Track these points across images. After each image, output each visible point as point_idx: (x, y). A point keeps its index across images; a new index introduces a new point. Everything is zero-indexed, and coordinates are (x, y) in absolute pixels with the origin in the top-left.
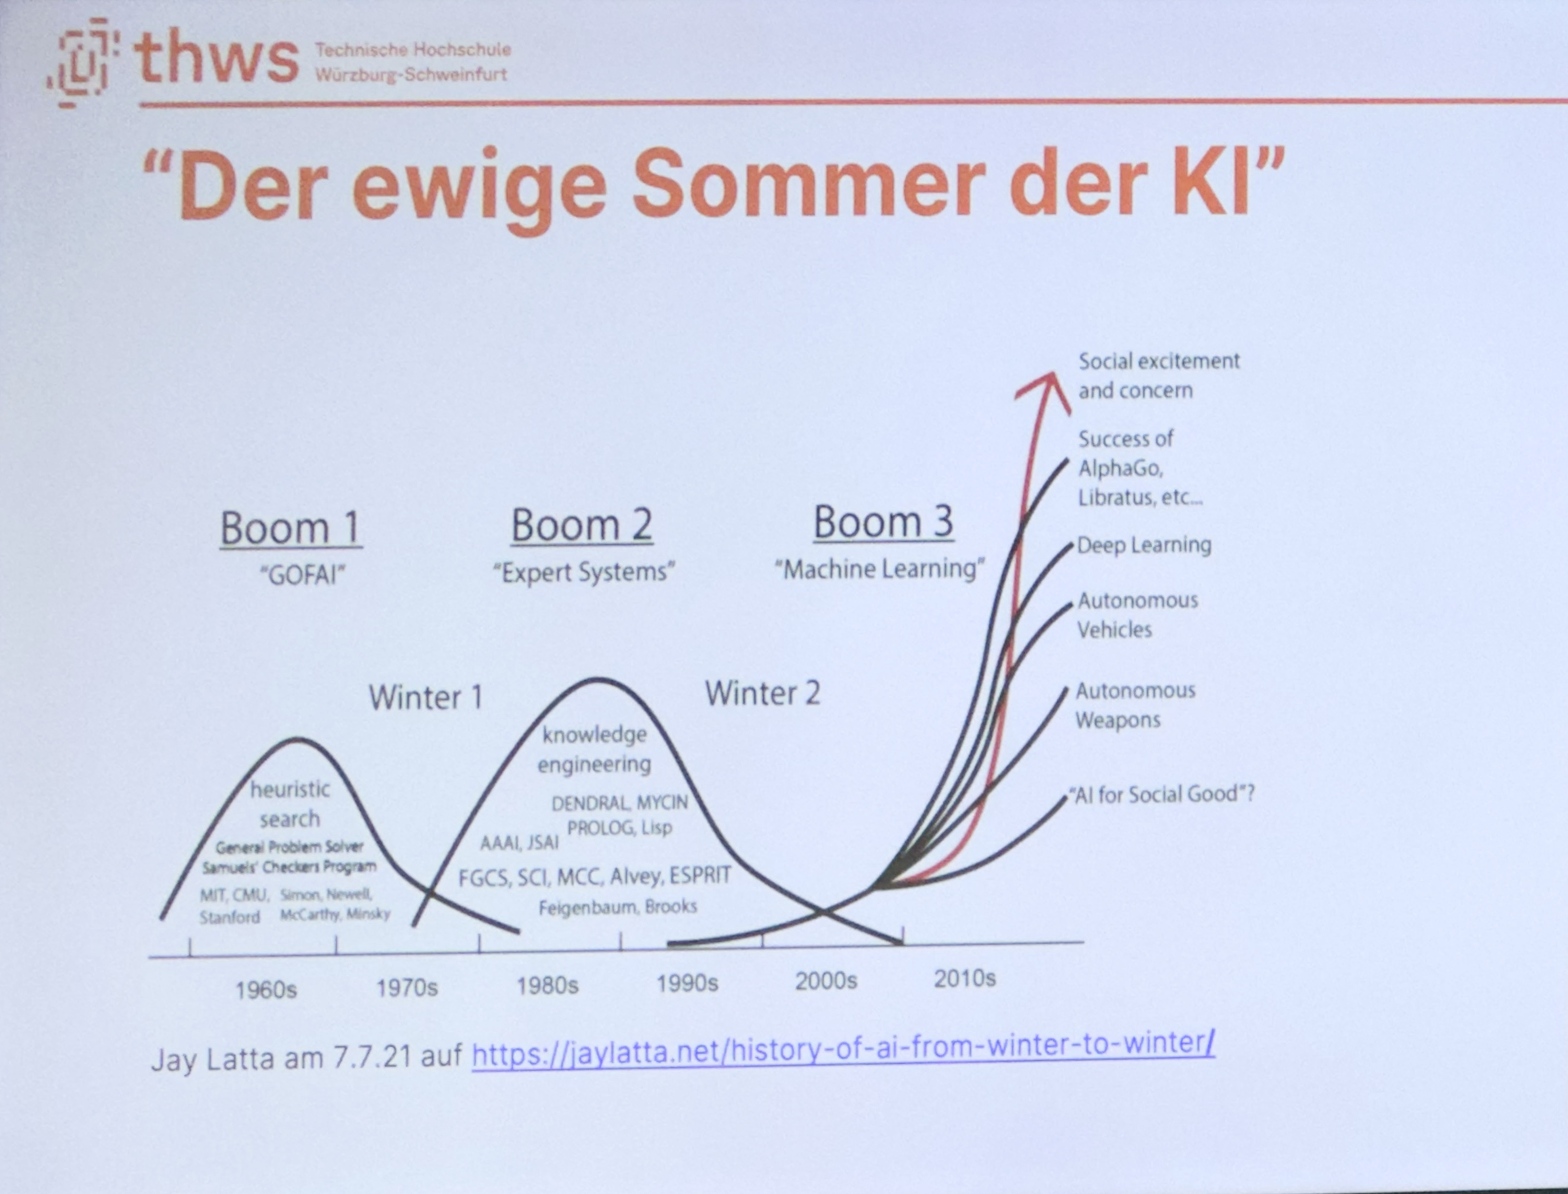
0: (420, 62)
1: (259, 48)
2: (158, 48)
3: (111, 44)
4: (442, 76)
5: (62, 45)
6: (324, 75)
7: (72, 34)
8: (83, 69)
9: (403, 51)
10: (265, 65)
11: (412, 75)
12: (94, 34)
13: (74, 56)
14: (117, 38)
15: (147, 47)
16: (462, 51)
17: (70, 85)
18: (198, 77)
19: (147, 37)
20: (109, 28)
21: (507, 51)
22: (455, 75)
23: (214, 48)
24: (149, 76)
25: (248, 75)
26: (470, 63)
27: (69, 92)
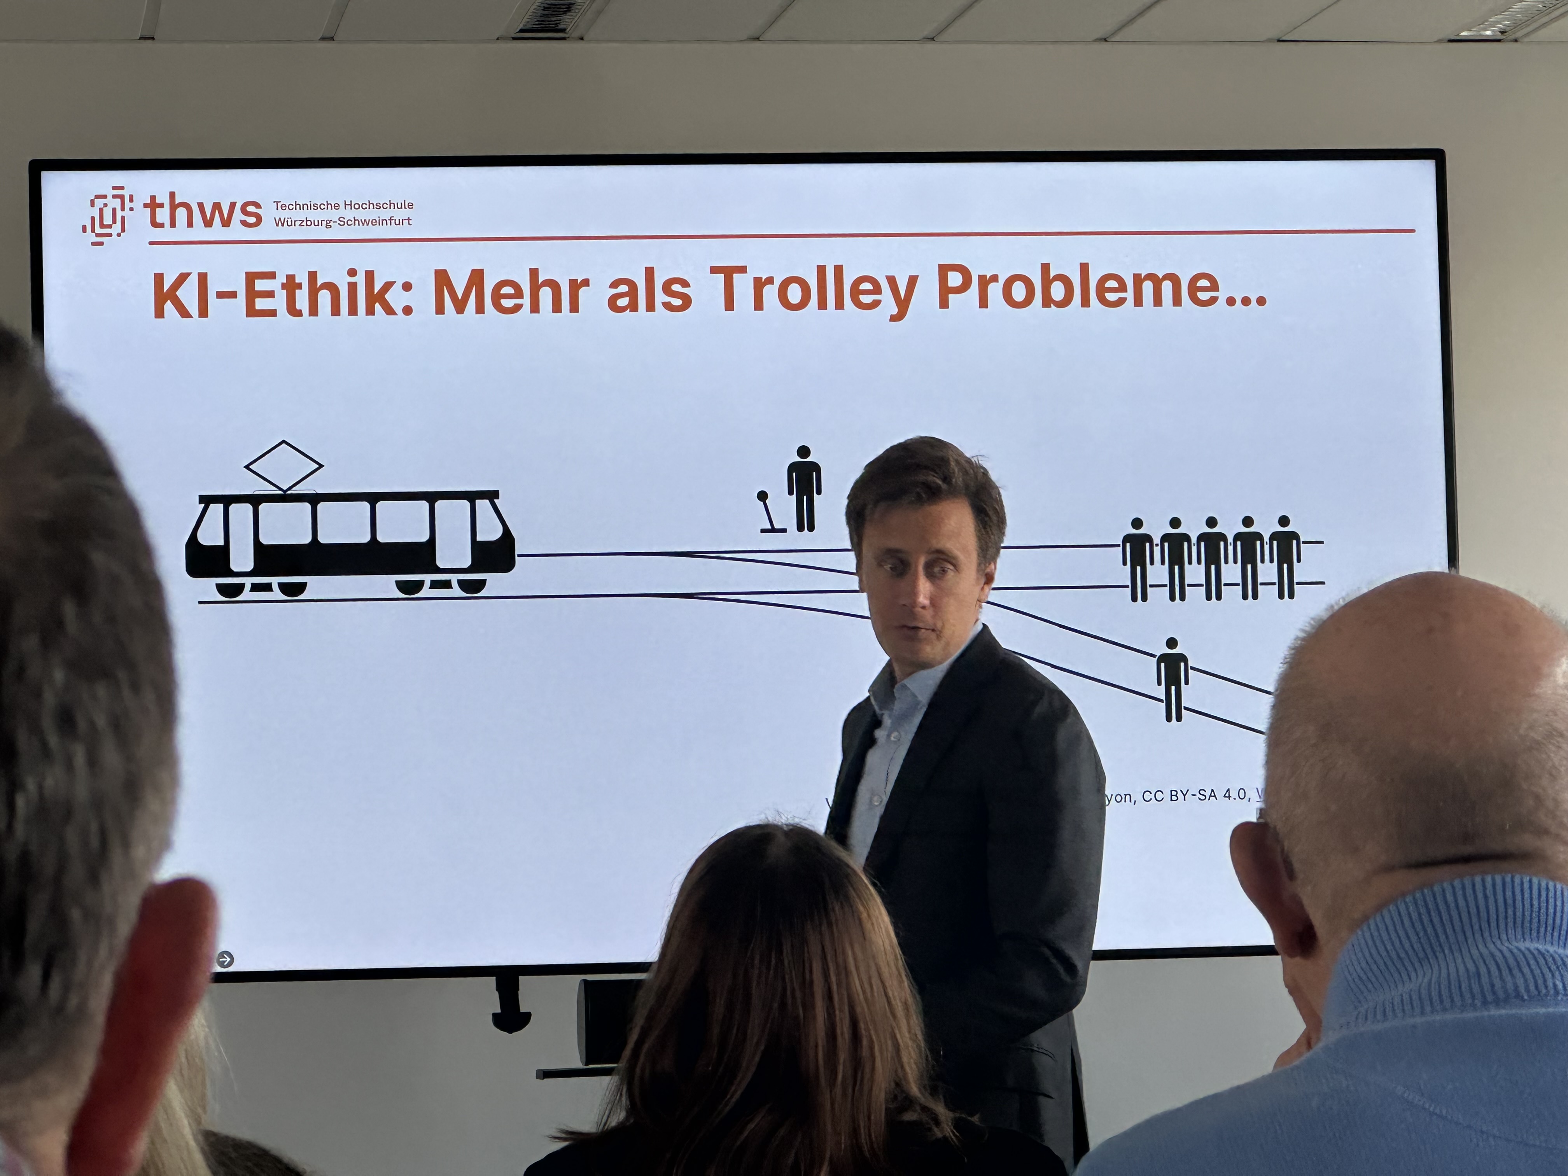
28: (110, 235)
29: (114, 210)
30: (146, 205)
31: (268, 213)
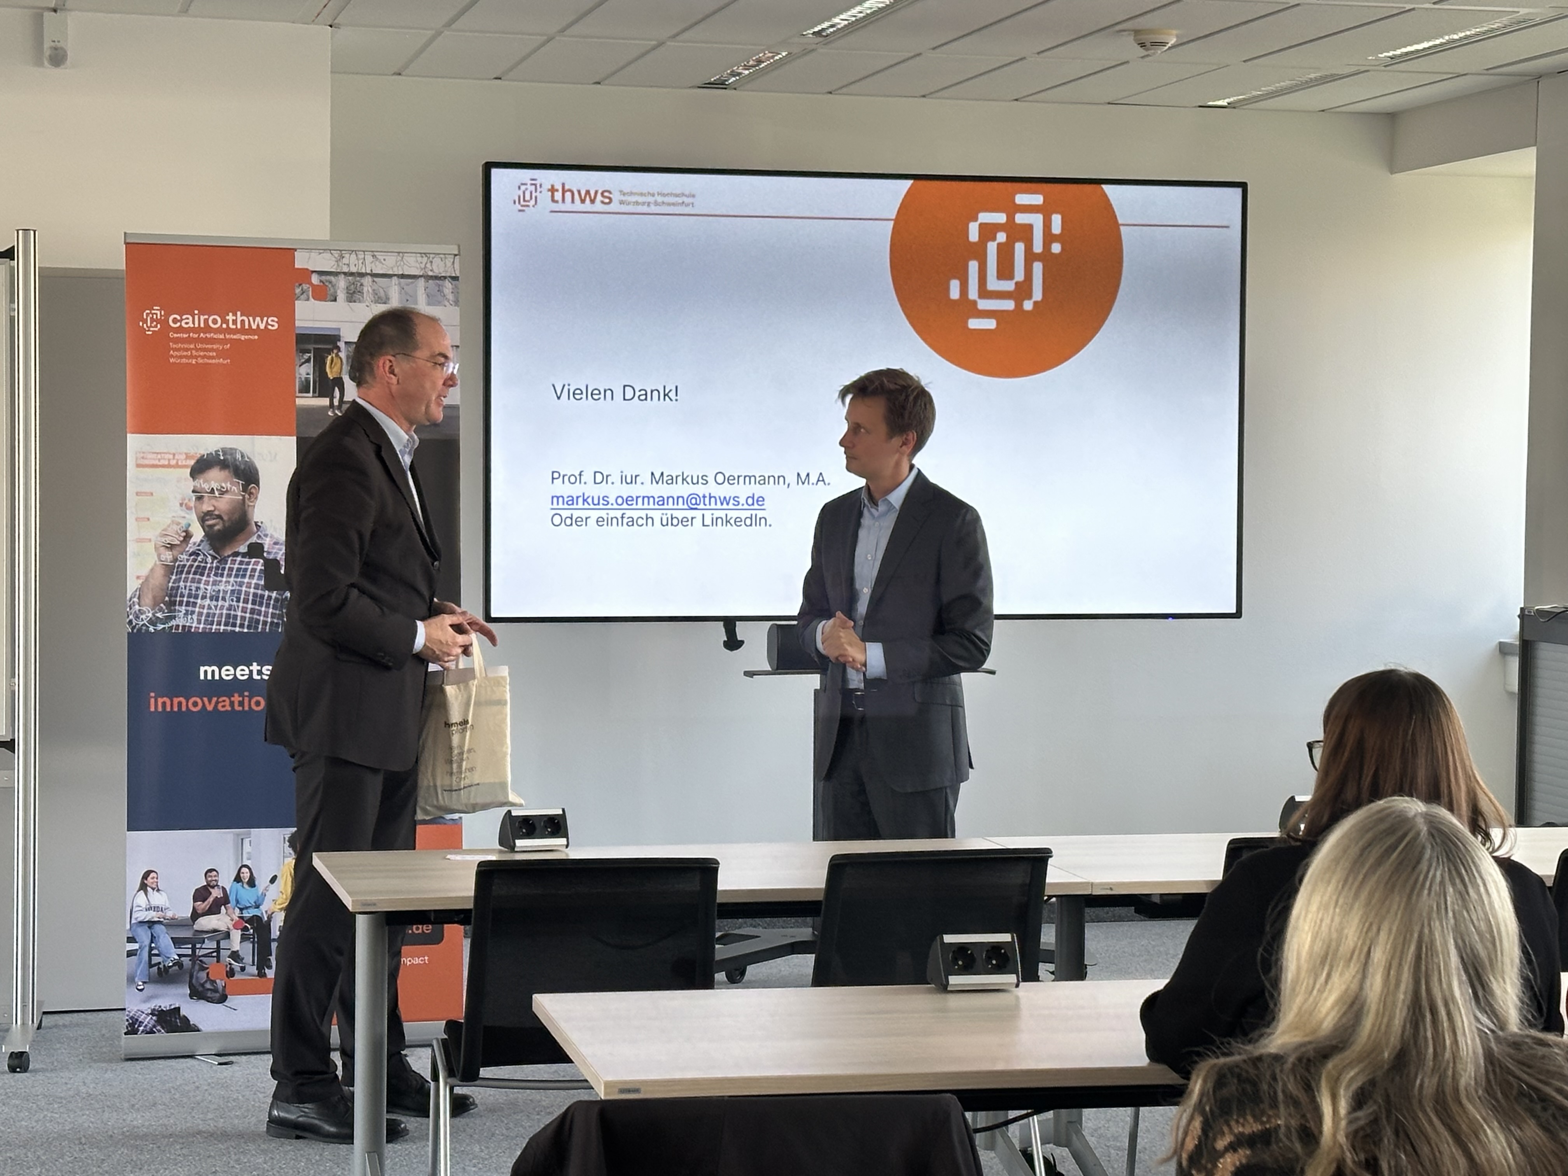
0: (660, 199)
1: (596, 192)
2: (557, 190)
3: (539, 189)
4: (669, 204)
5: (519, 188)
6: (622, 202)
7: (523, 184)
8: (528, 197)
9: (653, 195)
10: (599, 197)
11: (656, 203)
12: (532, 184)
13: (524, 193)
14: (541, 186)
15: (553, 190)
16: (677, 196)
17: (522, 203)
18: (573, 201)
19: (553, 186)
20: (538, 183)
21: (694, 196)
22: (673, 204)
23: (579, 192)
24: (553, 200)
25: (593, 201)
26: (680, 200)
27: (522, 206)
28: (528, 206)
29: (531, 193)
30: (549, 190)
31: (616, 197)
